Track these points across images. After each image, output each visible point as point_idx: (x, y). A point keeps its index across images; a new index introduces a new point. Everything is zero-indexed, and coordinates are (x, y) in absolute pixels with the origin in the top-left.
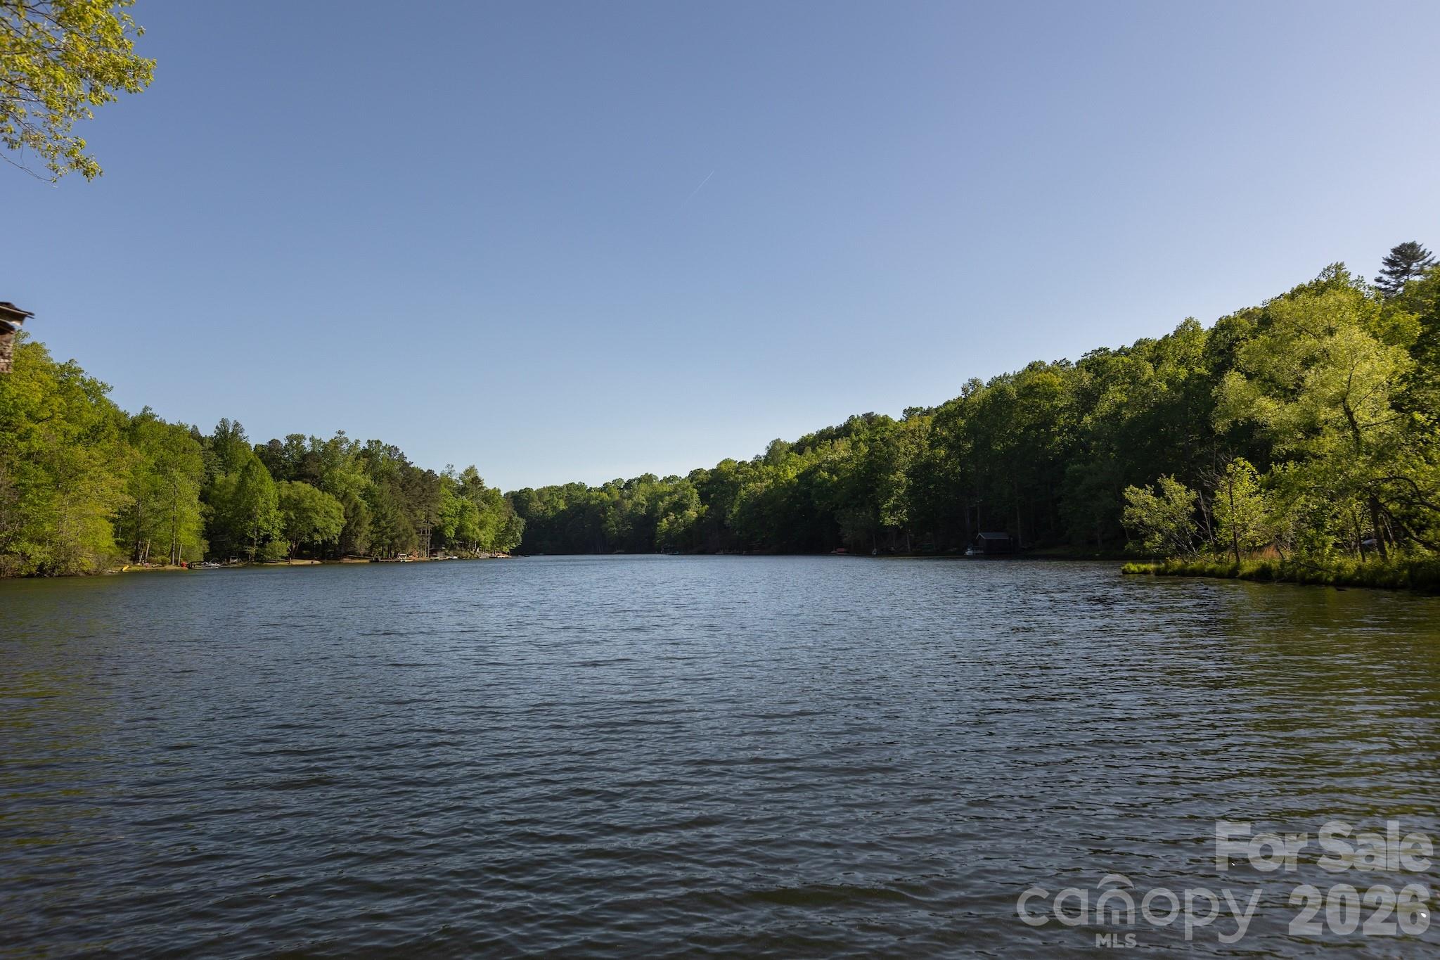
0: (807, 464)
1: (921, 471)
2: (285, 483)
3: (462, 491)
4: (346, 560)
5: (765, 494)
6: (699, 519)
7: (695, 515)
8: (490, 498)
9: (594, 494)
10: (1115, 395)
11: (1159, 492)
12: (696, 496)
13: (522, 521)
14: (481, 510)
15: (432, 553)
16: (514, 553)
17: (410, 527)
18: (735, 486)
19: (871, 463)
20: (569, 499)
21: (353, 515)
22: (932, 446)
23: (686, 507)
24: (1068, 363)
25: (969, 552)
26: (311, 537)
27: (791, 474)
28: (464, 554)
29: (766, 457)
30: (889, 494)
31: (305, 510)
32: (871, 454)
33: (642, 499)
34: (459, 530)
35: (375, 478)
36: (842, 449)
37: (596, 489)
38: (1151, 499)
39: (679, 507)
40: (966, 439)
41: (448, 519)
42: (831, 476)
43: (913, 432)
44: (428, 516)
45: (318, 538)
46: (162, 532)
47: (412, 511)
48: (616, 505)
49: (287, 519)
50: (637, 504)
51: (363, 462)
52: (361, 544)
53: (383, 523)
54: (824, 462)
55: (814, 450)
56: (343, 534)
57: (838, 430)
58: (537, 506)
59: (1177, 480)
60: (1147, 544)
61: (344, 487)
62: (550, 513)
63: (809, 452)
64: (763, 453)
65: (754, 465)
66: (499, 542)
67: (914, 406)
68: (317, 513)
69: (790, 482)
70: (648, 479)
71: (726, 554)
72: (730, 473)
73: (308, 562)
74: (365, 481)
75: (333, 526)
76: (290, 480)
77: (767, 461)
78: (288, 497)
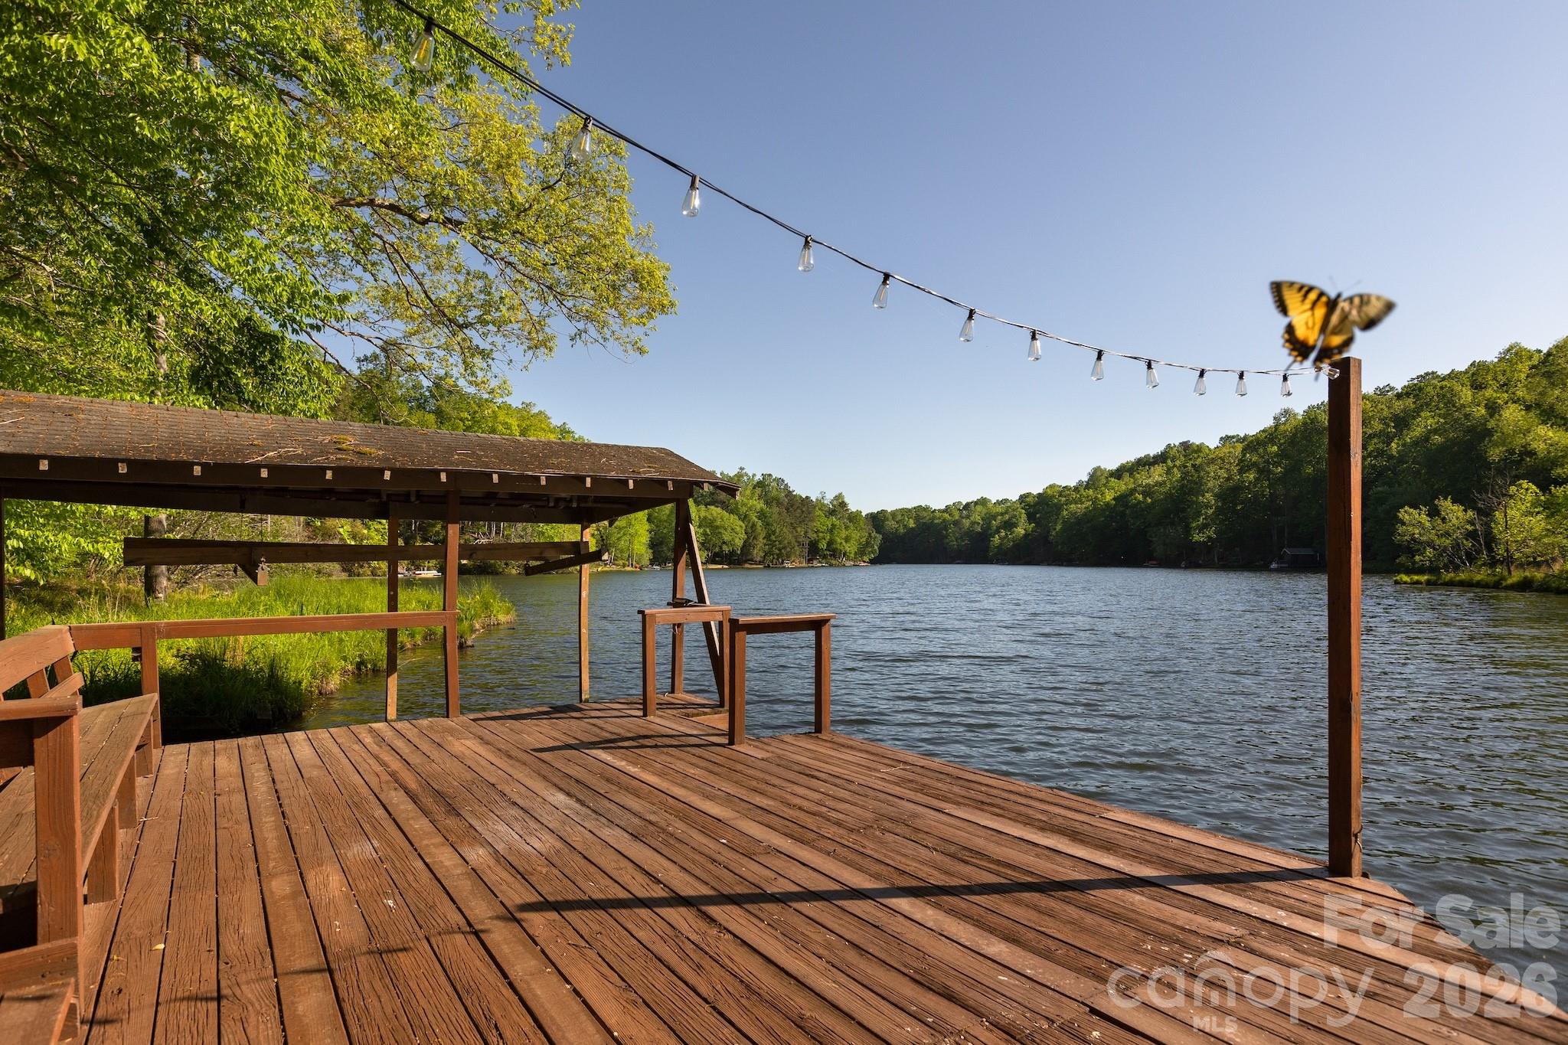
0: (1124, 487)
1: (1230, 494)
2: (703, 507)
3: (832, 513)
4: (747, 566)
5: (1085, 514)
6: (1026, 536)
7: (1023, 532)
8: (854, 517)
9: (937, 514)
10: (1427, 421)
11: (1434, 513)
12: (1024, 516)
13: (880, 537)
14: (847, 528)
15: (810, 561)
16: (873, 562)
17: (793, 541)
18: (1059, 508)
19: (1183, 486)
20: (917, 519)
21: (751, 531)
22: (1241, 472)
23: (1015, 525)
24: (1392, 389)
25: (1274, 566)
26: (721, 547)
27: (1109, 496)
28: (834, 562)
29: (1087, 482)
30: (1198, 514)
31: (717, 527)
32: (1183, 479)
33: (978, 519)
34: (830, 543)
35: (767, 503)
36: (1157, 474)
37: (939, 511)
38: (1424, 518)
39: (1009, 525)
40: (1277, 464)
41: (821, 535)
42: (1145, 498)
43: (1222, 459)
44: (806, 532)
45: (726, 549)
46: (622, 544)
47: (795, 528)
48: (956, 523)
49: (705, 534)
50: (973, 523)
51: (758, 491)
52: (757, 553)
53: (773, 538)
54: (1139, 486)
55: (1131, 475)
56: (744, 546)
57: (1155, 457)
58: (891, 524)
59: (1454, 502)
60: (1417, 558)
61: (744, 509)
62: (902, 530)
63: (1126, 476)
64: (1085, 478)
65: (1076, 489)
66: (861, 552)
67: (1230, 434)
68: (726, 530)
69: (1107, 504)
70: (983, 502)
71: (1049, 565)
72: (1054, 496)
73: (720, 566)
74: (760, 505)
75: (737, 540)
76: (706, 505)
77: (1088, 486)
78: (705, 518)
